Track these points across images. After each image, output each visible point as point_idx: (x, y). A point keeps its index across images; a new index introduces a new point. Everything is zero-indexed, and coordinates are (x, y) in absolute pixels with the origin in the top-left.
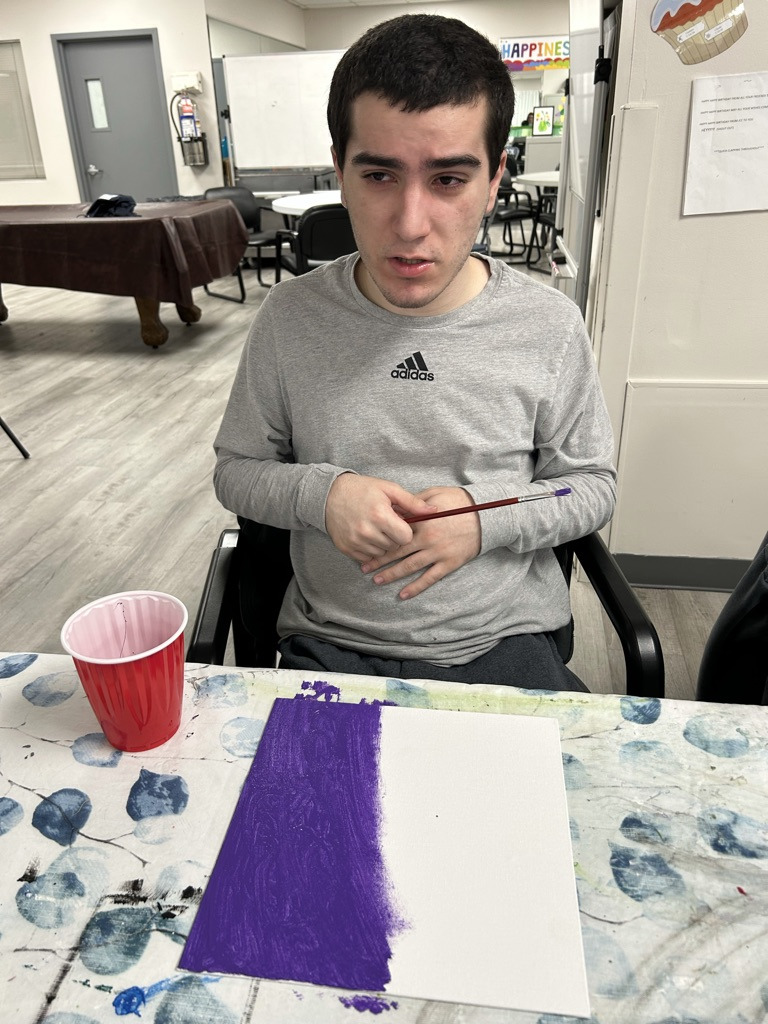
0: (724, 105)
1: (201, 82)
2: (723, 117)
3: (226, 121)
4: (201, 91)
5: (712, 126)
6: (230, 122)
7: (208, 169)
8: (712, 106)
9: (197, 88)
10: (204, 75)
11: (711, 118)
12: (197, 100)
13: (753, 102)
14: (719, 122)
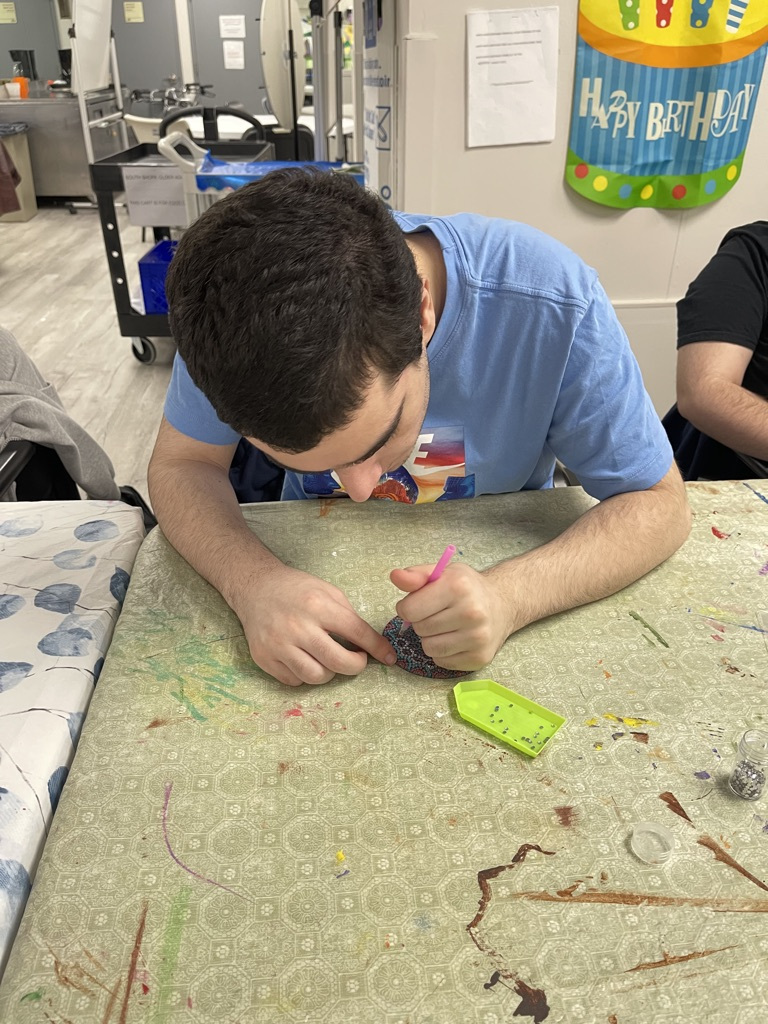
0: (497, 39)
2: (496, 51)
5: (487, 60)
8: (485, 40)
11: (485, 52)
13: (521, 38)
14: (492, 57)
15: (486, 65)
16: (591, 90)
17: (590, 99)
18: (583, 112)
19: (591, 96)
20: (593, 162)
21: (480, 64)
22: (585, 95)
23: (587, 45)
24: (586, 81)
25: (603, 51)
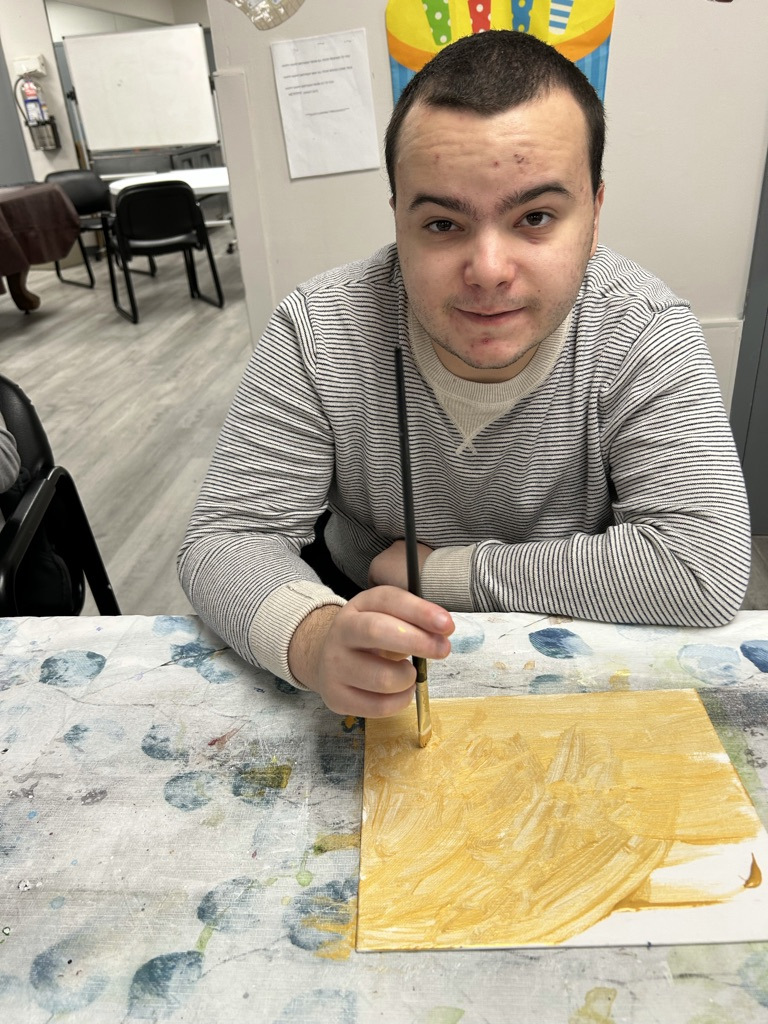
0: (304, 69)
1: (44, 64)
2: (306, 80)
3: (73, 103)
4: (44, 72)
5: (298, 90)
6: (77, 103)
7: (61, 153)
8: (294, 70)
9: (40, 70)
10: (47, 57)
11: (295, 82)
12: (41, 83)
13: (330, 65)
14: (303, 86)
15: (299, 96)
21: (290, 95)
23: (400, 65)
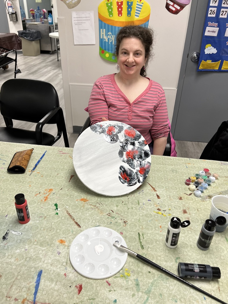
0: (79, 19)
7: (18, 23)
8: (76, 19)
11: (76, 22)
13: (85, 19)
14: (78, 23)
15: (77, 25)
16: (103, 32)
17: (103, 34)
18: (102, 37)
19: (103, 33)
20: (105, 50)
21: (75, 25)
22: (102, 33)
23: (101, 21)
24: (101, 30)
25: (105, 22)
